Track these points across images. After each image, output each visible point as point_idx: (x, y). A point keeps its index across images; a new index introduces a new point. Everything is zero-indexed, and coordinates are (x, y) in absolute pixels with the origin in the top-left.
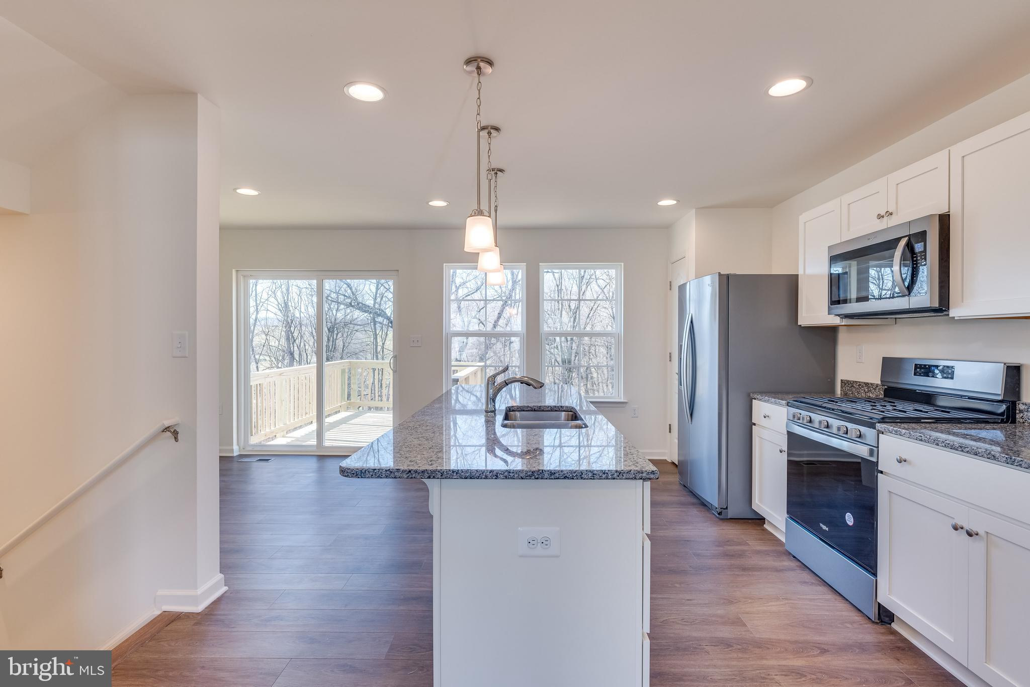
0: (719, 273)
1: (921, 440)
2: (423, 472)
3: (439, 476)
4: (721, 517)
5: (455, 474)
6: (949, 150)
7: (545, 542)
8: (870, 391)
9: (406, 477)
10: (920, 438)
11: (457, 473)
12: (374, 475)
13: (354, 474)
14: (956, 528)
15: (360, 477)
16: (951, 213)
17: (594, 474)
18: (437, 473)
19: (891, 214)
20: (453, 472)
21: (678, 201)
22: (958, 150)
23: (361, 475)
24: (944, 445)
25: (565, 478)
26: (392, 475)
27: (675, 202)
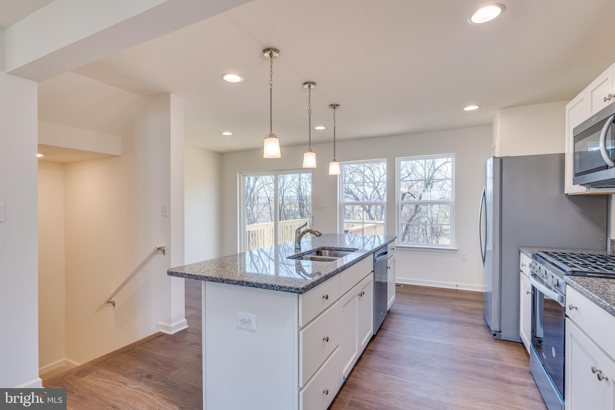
4: (495, 337)
7: (249, 322)
10: (581, 290)
14: (593, 371)
21: (480, 106)
27: (477, 107)
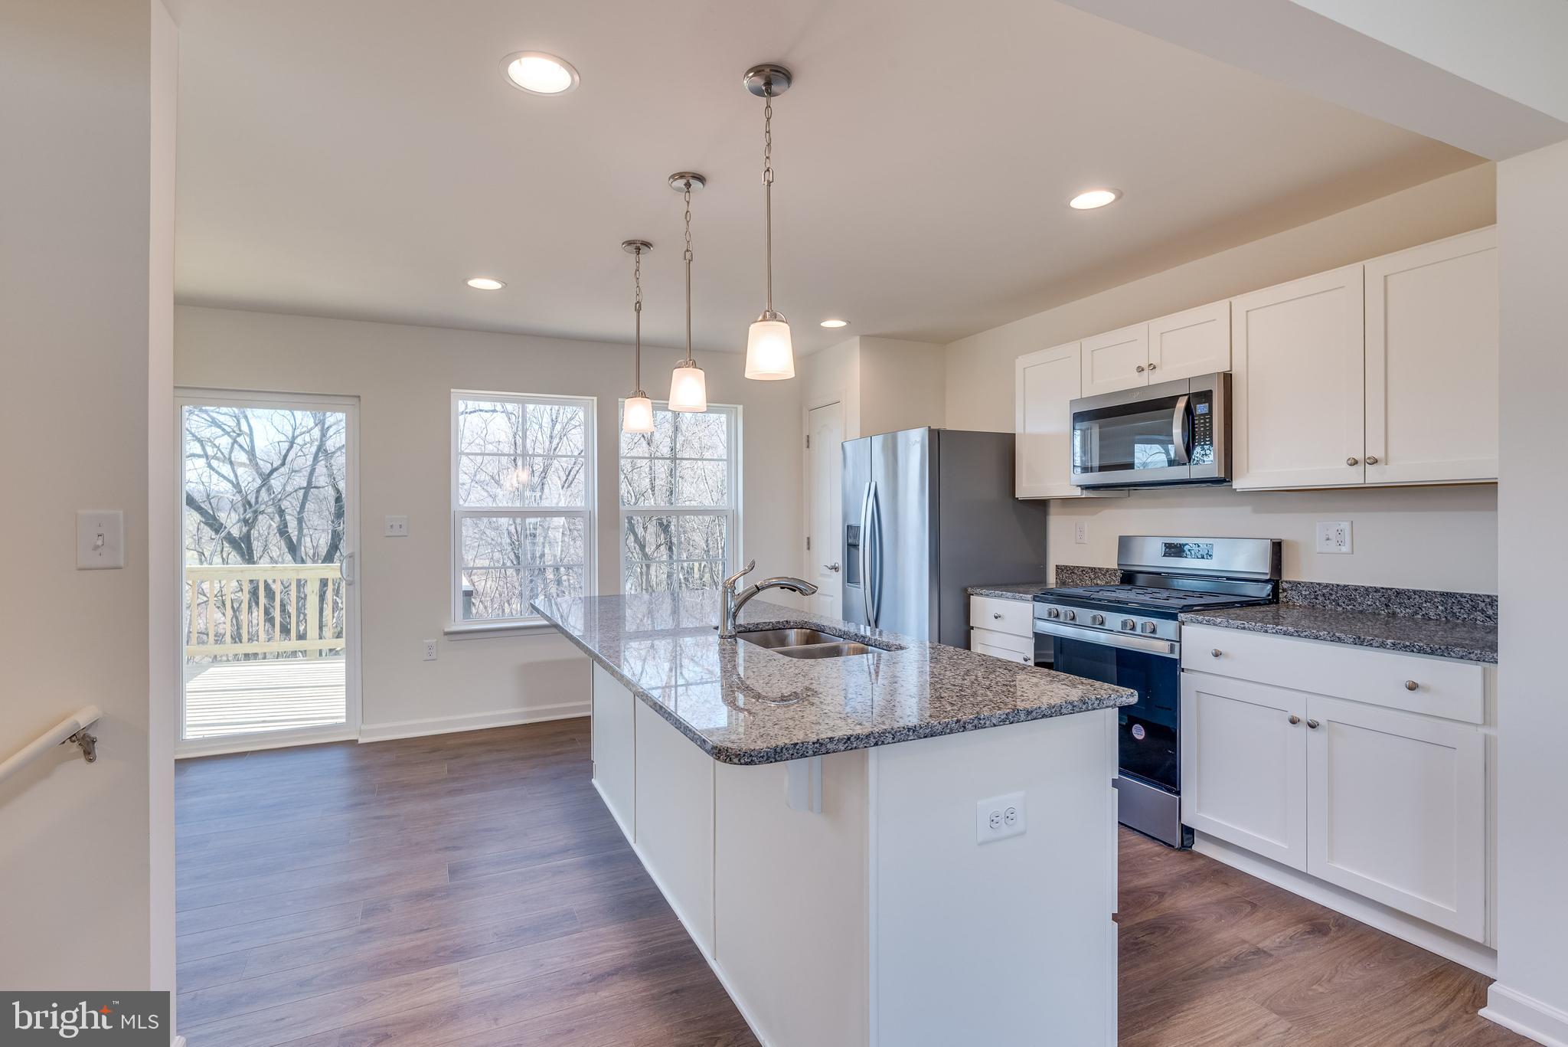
0: (929, 427)
1: (1244, 628)
2: (868, 736)
3: (890, 740)
5: (911, 733)
6: (1231, 303)
7: (1010, 816)
8: (1098, 577)
9: (843, 748)
10: (1242, 626)
11: (914, 731)
12: (795, 754)
13: (762, 757)
14: (1293, 721)
15: (774, 760)
16: (1233, 372)
17: (1074, 706)
18: (887, 735)
19: (1154, 368)
20: (909, 730)
21: (849, 322)
22: (1241, 302)
23: (775, 758)
24: (1274, 631)
25: (1044, 716)
26: (823, 750)
27: (845, 324)
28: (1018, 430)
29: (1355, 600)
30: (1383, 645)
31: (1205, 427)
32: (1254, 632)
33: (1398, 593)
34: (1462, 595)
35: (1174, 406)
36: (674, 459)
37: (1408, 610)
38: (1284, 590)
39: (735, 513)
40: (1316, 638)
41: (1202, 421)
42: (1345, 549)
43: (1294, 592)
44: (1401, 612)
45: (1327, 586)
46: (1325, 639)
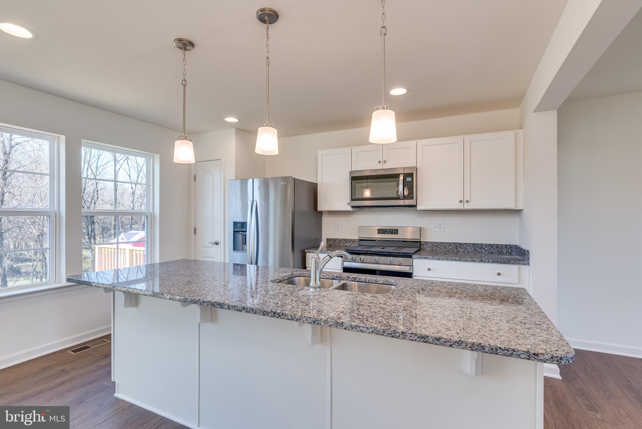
1: (439, 259)
6: (416, 142)
8: (347, 243)
10: (439, 258)
16: (417, 167)
19: (385, 162)
22: (421, 142)
28: (319, 182)
29: (446, 247)
30: (489, 262)
31: (410, 186)
32: (443, 261)
33: (460, 244)
34: (478, 244)
35: (399, 177)
36: (115, 181)
37: (463, 250)
38: (422, 245)
39: (153, 215)
40: (466, 261)
41: (409, 184)
42: (442, 230)
43: (426, 245)
44: (461, 250)
45: (437, 243)
46: (469, 261)
